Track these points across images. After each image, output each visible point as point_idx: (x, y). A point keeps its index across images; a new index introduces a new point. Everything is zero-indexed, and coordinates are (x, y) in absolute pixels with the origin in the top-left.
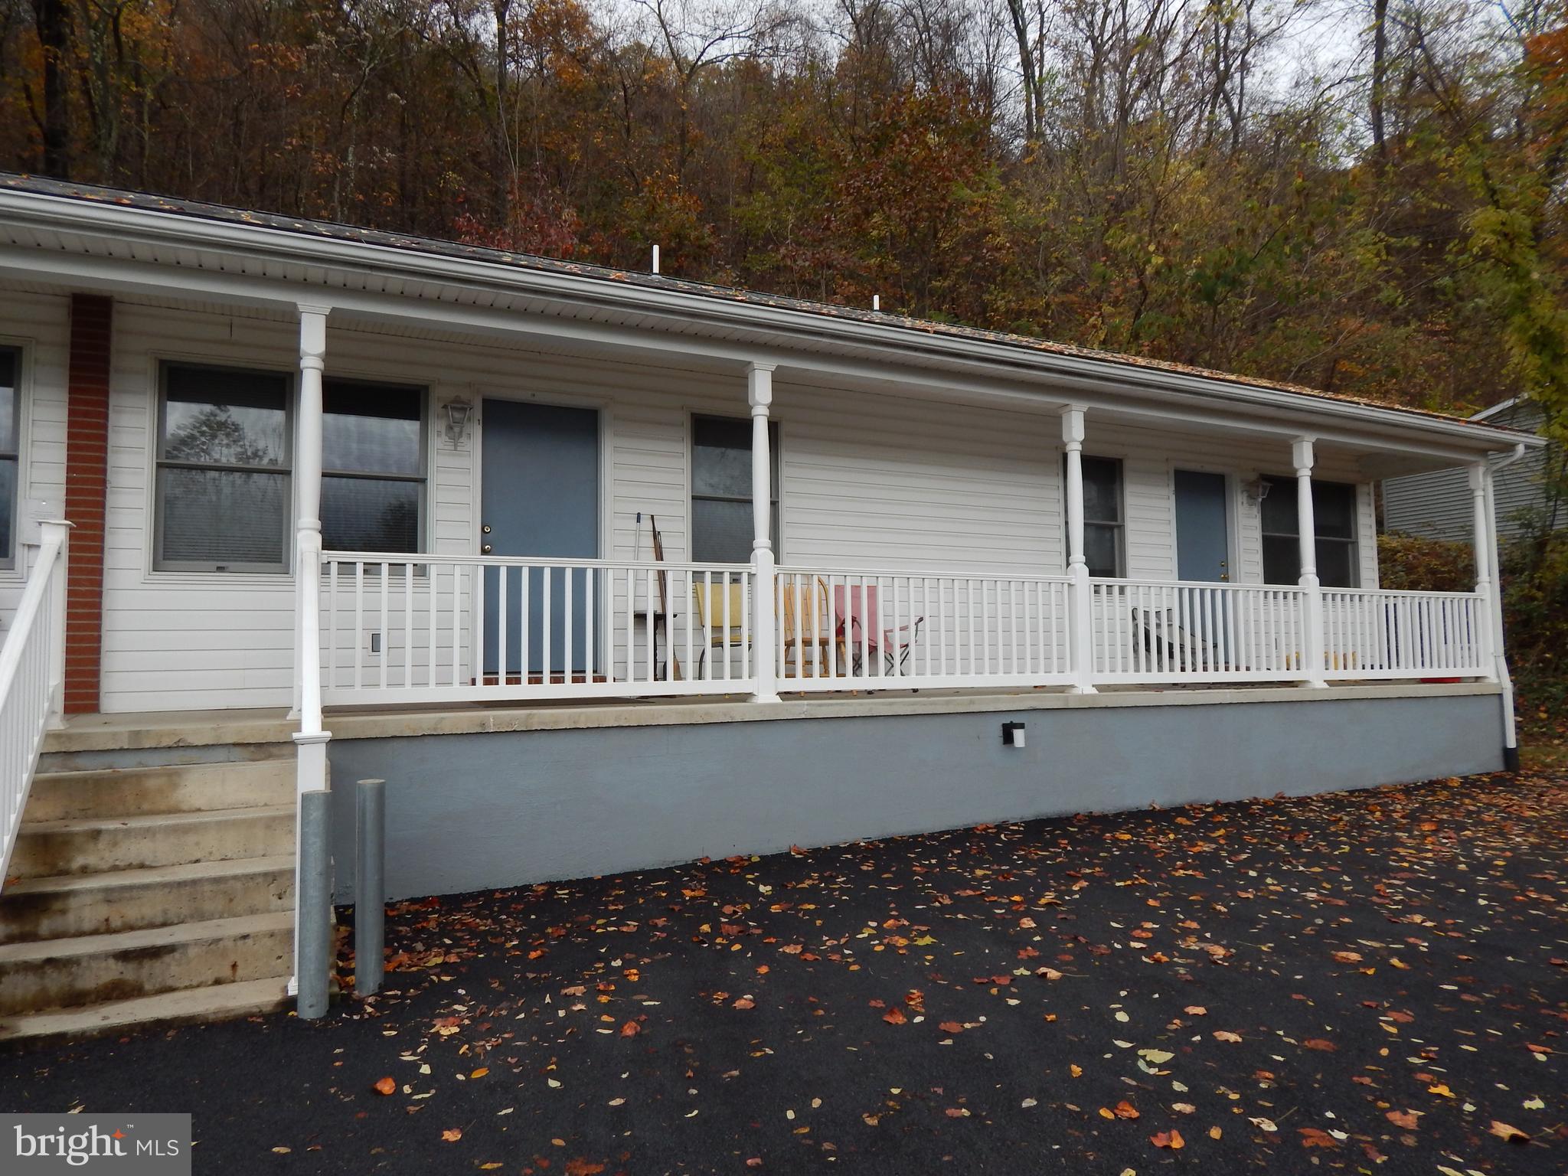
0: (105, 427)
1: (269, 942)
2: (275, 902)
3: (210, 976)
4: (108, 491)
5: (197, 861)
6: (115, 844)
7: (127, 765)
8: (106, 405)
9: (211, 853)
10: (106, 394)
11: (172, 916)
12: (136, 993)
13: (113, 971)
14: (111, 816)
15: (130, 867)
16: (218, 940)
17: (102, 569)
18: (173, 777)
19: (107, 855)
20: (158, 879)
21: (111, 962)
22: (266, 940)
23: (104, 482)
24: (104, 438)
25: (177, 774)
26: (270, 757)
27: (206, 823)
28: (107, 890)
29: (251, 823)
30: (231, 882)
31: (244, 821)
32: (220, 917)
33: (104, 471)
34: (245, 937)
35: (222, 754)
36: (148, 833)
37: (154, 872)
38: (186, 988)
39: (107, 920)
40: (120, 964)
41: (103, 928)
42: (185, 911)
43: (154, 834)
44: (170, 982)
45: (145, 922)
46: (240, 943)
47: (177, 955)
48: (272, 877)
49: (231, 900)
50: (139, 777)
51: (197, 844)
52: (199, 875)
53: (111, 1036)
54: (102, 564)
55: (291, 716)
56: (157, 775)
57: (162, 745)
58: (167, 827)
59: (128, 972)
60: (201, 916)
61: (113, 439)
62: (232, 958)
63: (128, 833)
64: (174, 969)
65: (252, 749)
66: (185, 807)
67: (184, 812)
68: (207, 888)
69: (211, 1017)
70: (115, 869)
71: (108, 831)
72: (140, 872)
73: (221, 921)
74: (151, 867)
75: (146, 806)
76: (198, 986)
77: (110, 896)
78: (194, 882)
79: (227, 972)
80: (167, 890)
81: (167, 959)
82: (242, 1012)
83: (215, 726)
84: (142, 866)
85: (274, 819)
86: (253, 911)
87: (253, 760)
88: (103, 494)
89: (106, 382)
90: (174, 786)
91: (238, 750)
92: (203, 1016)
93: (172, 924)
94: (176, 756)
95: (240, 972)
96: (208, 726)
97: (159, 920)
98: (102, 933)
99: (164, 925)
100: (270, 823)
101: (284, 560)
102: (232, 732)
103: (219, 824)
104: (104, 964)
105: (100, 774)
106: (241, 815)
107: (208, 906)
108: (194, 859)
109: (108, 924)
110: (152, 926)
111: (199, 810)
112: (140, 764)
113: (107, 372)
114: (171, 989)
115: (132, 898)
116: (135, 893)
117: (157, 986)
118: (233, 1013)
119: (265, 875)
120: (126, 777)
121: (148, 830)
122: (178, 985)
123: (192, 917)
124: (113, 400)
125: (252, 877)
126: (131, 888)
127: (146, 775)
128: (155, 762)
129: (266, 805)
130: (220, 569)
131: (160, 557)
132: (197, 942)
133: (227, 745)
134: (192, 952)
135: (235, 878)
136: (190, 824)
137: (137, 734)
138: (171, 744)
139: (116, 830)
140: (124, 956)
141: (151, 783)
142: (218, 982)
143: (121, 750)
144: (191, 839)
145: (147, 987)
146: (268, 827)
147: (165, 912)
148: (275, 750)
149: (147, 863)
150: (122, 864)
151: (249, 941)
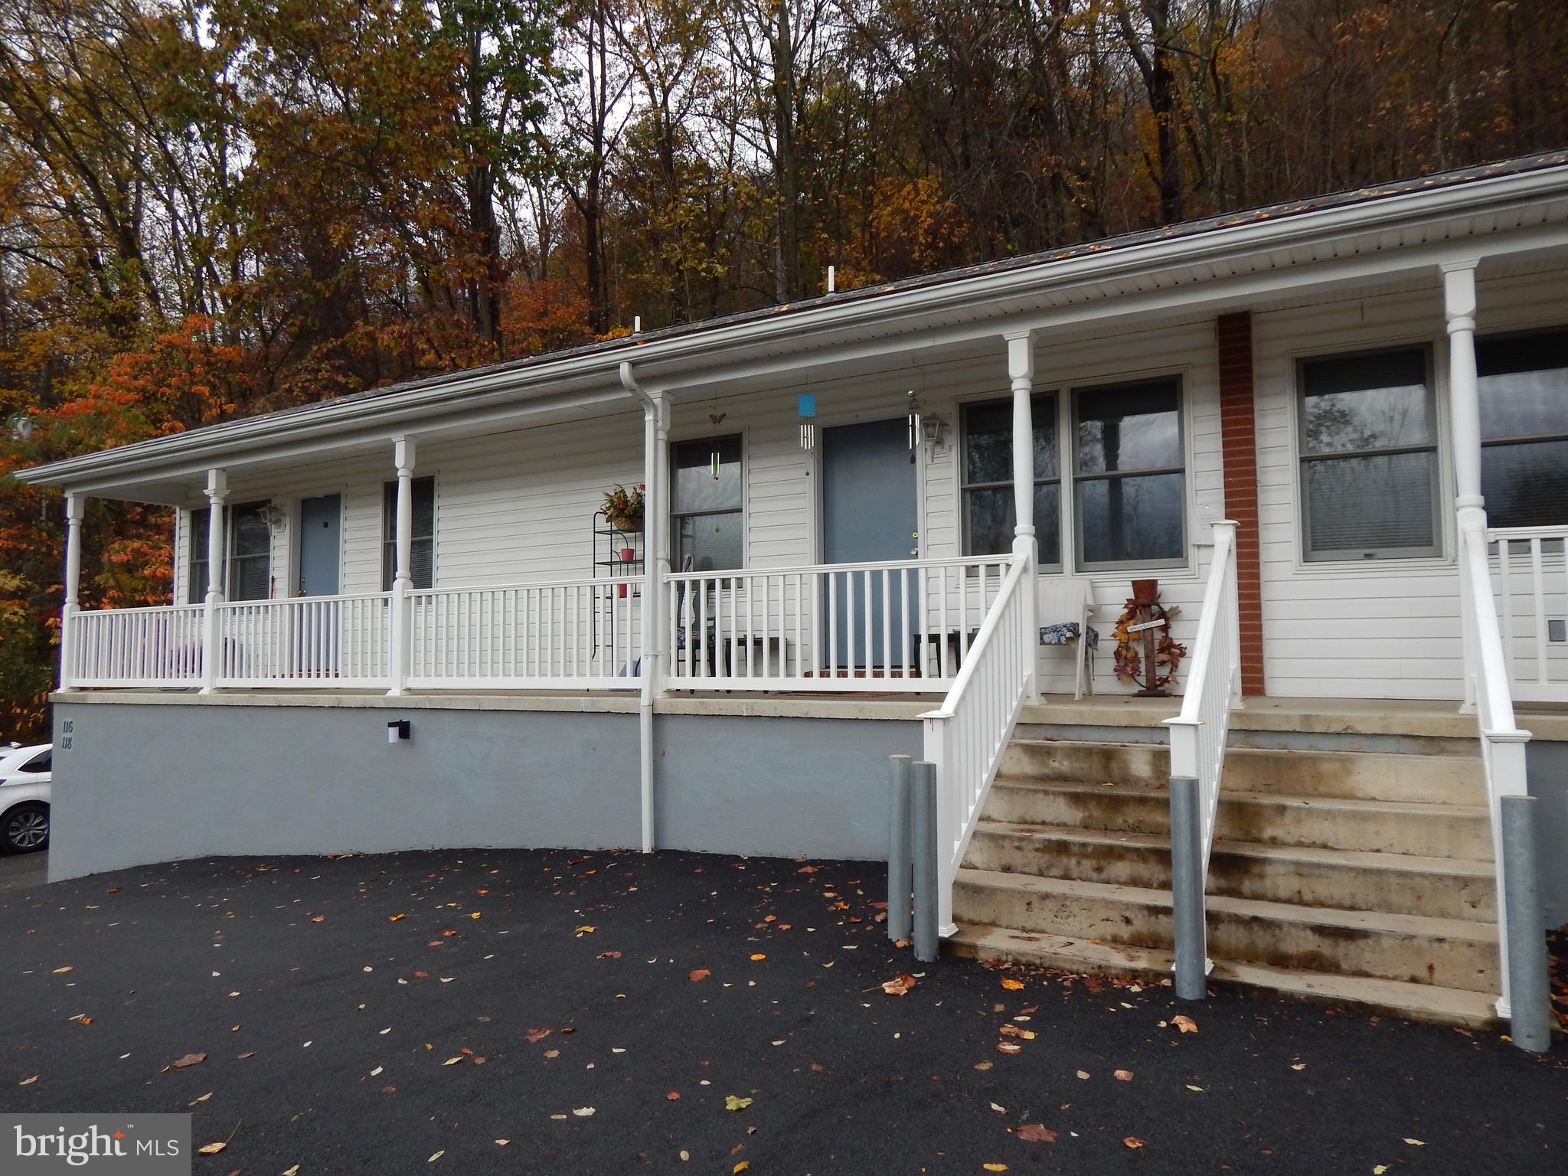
0: (1252, 431)
1: (1469, 952)
2: (1468, 910)
3: (1406, 971)
4: (1259, 489)
5: (1378, 851)
6: (1299, 821)
7: (1300, 747)
8: (1251, 411)
9: (1391, 845)
10: (1251, 401)
11: (1359, 899)
12: (1333, 969)
13: (1310, 943)
14: (1295, 794)
15: (1313, 845)
16: (1412, 937)
17: (1258, 564)
18: (1346, 764)
19: (1292, 830)
20: (1344, 862)
21: (1309, 933)
22: (1464, 949)
23: (1254, 483)
24: (1252, 442)
25: (1351, 760)
26: (1442, 752)
27: (1387, 813)
28: (1297, 864)
29: (1434, 820)
30: (1418, 880)
31: (1425, 817)
32: (1409, 913)
33: (1254, 472)
34: (1441, 940)
35: (1390, 744)
36: (1329, 815)
37: (1338, 854)
38: (1382, 977)
39: (1299, 892)
40: (1317, 937)
41: (1296, 899)
42: (1373, 899)
43: (1334, 818)
44: (1365, 968)
45: (1335, 902)
46: (1436, 945)
47: (1370, 942)
48: (1464, 882)
49: (1419, 898)
50: (1314, 760)
51: (1377, 833)
52: (1383, 865)
53: (1317, 1005)
54: (1258, 558)
55: (1464, 710)
56: (1330, 760)
57: (1331, 731)
58: (1346, 812)
59: (1325, 947)
60: (1389, 908)
61: (1260, 442)
62: (1429, 960)
63: (1310, 812)
64: (1368, 955)
65: (1422, 742)
66: (1360, 795)
67: (1359, 799)
68: (1393, 880)
69: (1414, 1015)
70: (1300, 844)
71: (1292, 808)
72: (1323, 852)
73: (1410, 917)
74: (1332, 849)
75: (1322, 789)
76: (1395, 978)
77: (1301, 870)
78: (1380, 872)
79: (1423, 973)
80: (1353, 875)
81: (1361, 943)
82: (1446, 1018)
83: (1381, 715)
84: (1325, 846)
85: (1458, 819)
86: (1444, 914)
87: (1425, 754)
88: (1254, 493)
89: (1250, 390)
90: (1349, 773)
91: (1406, 742)
92: (1405, 1011)
93: (1360, 909)
94: (1345, 743)
95: (1437, 976)
96: (1376, 715)
97: (1347, 902)
98: (1295, 904)
99: (1352, 908)
100: (1456, 824)
101: (1435, 542)
102: (1400, 722)
103: (1399, 817)
104: (1302, 934)
105: (1277, 753)
106: (1420, 810)
107: (1395, 899)
108: (1375, 848)
109: (1300, 897)
110: (1340, 906)
111: (1374, 799)
112: (1311, 747)
113: (1250, 380)
114: (1366, 975)
115: (1320, 877)
116: (1323, 872)
117: (1354, 968)
118: (1436, 1018)
119: (1456, 878)
120: (1302, 759)
121: (1329, 812)
122: (1371, 971)
123: (1380, 906)
124: (1258, 406)
125: (1441, 878)
126: (1319, 866)
127: (1321, 759)
128: (1326, 747)
129: (1444, 803)
130: (1368, 556)
131: (1310, 548)
132: (1391, 934)
133: (1396, 735)
134: (1386, 942)
135: (1422, 875)
136: (1369, 812)
137: (1307, 718)
138: (1340, 730)
139: (1299, 809)
140: (1320, 930)
141: (1326, 767)
142: (1414, 980)
143: (1294, 732)
144: (1371, 827)
145: (1344, 966)
146: (1451, 827)
147: (1353, 895)
148: (1448, 746)
149: (1330, 844)
150: (1307, 841)
151: (1446, 946)
